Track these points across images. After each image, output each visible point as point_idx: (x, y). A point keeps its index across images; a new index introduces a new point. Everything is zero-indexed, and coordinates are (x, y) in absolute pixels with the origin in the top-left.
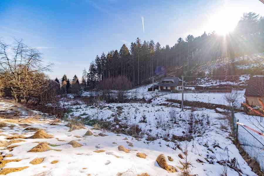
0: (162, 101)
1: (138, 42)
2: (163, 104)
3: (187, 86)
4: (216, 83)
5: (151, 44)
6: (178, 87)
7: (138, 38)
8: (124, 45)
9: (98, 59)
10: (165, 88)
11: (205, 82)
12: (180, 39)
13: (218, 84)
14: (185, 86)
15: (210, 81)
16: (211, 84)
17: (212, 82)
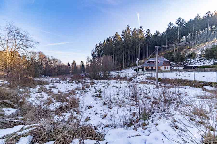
0: (142, 79)
1: (128, 28)
2: (143, 81)
3: (175, 67)
4: (209, 62)
5: (141, 30)
6: (163, 67)
7: (128, 25)
8: (117, 33)
9: (97, 47)
10: (150, 68)
11: (196, 62)
12: (170, 23)
13: (212, 63)
14: (173, 67)
15: (202, 61)
16: (203, 63)
17: (205, 62)
